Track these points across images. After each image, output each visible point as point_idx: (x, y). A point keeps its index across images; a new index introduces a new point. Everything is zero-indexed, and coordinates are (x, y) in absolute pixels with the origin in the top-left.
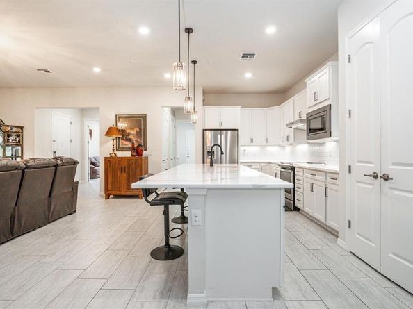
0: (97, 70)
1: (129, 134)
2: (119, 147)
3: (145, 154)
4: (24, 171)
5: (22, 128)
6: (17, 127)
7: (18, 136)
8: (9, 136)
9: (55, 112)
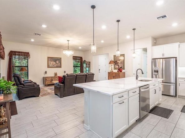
0: (102, 42)
1: (118, 63)
2: (115, 68)
3: (123, 71)
4: (76, 77)
5: (90, 62)
6: (89, 62)
7: (89, 65)
8: (87, 65)
9: (99, 56)
